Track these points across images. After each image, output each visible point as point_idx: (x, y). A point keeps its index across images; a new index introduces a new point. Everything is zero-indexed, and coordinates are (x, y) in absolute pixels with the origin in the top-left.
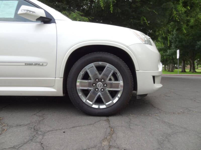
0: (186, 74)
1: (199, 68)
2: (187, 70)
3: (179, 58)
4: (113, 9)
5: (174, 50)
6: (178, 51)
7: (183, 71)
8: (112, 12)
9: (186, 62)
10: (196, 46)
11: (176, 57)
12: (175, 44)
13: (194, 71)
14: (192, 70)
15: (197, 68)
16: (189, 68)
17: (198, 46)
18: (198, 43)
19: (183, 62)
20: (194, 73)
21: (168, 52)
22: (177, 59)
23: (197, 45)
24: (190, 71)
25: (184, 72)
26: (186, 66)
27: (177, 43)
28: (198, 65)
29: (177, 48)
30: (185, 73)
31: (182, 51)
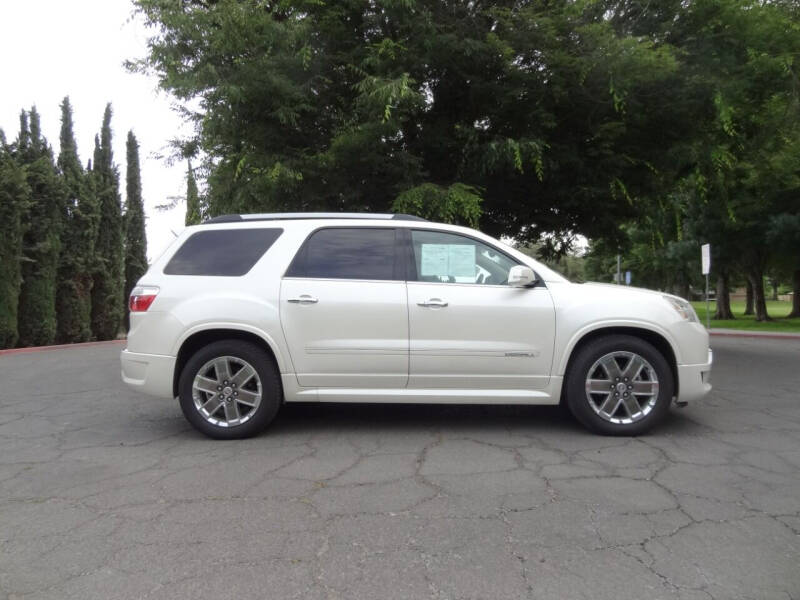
0: (736, 327)
1: (780, 297)
2: (738, 308)
3: (709, 274)
4: (544, 171)
5: (692, 242)
6: (706, 249)
7: (724, 314)
8: (541, 179)
9: (731, 279)
10: (767, 233)
11: (700, 268)
12: (696, 223)
13: (762, 317)
14: (755, 310)
15: (775, 298)
16: (745, 298)
17: (776, 232)
18: (775, 222)
19: (720, 279)
20: (764, 322)
21: (671, 248)
22: (704, 276)
23: (770, 229)
24: (749, 312)
25: (727, 318)
26: (732, 291)
27: (702, 221)
28: (775, 285)
29: (701, 235)
30: (729, 322)
31: (718, 248)
